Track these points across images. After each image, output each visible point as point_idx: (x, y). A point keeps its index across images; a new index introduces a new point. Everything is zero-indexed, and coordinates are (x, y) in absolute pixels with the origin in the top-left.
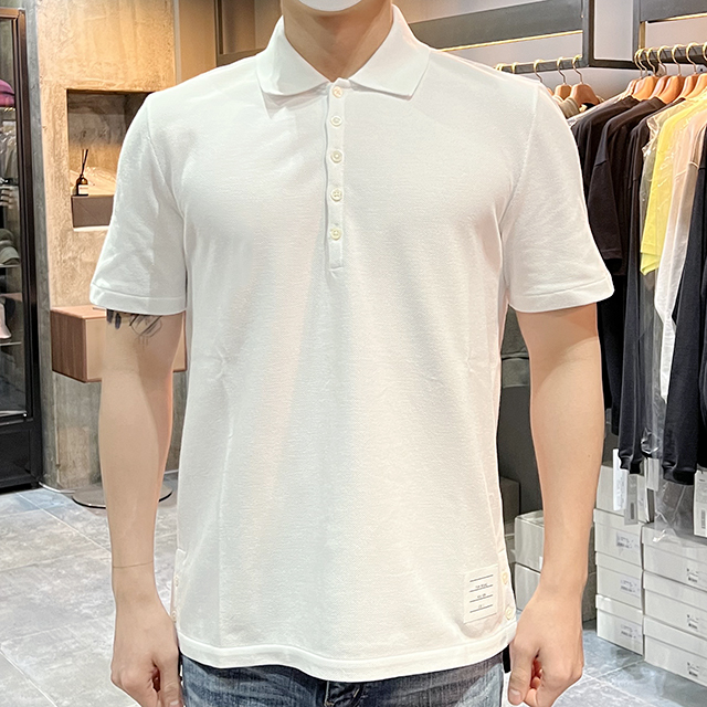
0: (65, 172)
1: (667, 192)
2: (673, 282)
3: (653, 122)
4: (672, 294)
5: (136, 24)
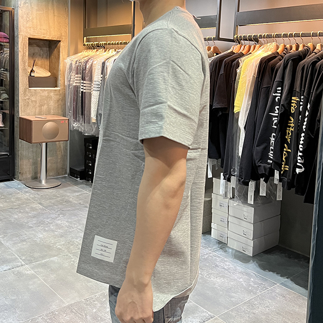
0: (27, 67)
1: (244, 85)
2: (245, 116)
3: (241, 60)
4: (245, 120)
5: (55, 16)
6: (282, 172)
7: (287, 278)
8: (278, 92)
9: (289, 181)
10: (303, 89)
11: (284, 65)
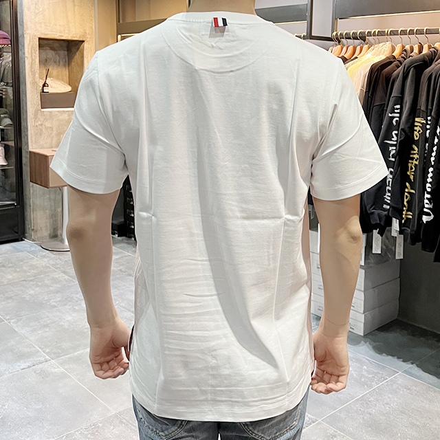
0: (37, 80)
5: (75, 5)
6: (403, 221)
7: (412, 364)
8: (396, 111)
9: (414, 232)
10: (430, 107)
11: (404, 74)
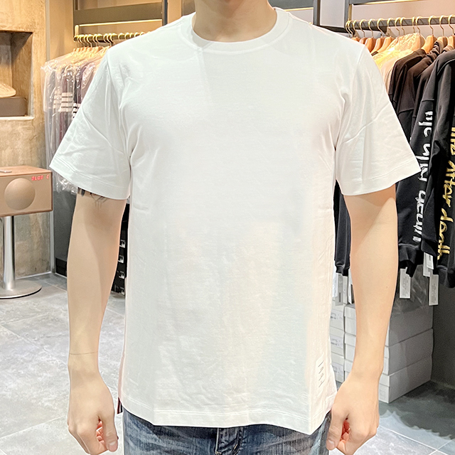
6: (438, 258)
8: (427, 119)
11: (437, 73)
